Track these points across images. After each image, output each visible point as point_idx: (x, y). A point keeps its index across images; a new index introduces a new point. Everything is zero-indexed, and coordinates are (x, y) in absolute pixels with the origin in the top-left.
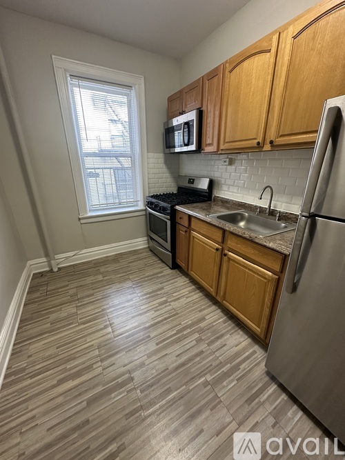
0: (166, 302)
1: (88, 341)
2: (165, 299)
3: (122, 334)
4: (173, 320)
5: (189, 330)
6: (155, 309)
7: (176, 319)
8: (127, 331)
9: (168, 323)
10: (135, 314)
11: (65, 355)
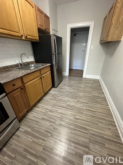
0: (50, 111)
1: (86, 118)
2: (49, 113)
3: (74, 112)
4: (57, 104)
5: (57, 100)
6: (57, 112)
7: (55, 104)
8: (71, 112)
9: (59, 105)
10: (64, 115)
11: (94, 119)
